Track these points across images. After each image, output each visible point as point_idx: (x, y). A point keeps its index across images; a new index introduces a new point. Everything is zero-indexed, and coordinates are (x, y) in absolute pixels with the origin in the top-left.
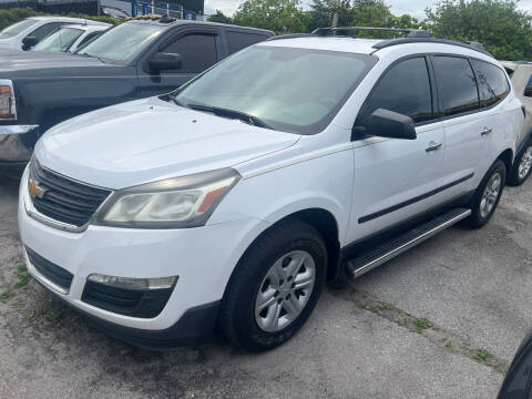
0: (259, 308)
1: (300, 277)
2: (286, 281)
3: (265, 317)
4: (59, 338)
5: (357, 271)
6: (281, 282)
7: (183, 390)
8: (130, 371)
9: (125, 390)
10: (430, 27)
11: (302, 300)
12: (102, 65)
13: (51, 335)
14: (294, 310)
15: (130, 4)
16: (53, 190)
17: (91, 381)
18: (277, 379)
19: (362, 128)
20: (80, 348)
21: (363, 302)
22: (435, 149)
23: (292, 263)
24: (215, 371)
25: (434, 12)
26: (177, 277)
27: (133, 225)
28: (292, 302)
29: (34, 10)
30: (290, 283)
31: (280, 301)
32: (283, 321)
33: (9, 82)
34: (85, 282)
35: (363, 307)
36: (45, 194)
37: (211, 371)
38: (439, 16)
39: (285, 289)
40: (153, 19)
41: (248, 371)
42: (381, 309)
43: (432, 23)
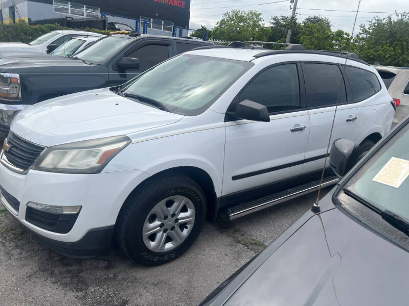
0: (146, 234)
1: (182, 215)
2: (170, 217)
3: (153, 240)
4: (17, 247)
5: (233, 215)
6: (166, 217)
7: (87, 286)
8: (56, 271)
9: (48, 283)
10: (363, 39)
11: (185, 232)
12: (85, 65)
13: (12, 244)
14: (177, 238)
15: (135, 21)
16: (16, 147)
17: (29, 274)
18: (156, 285)
19: (233, 113)
20: (29, 254)
21: (240, 238)
22: (301, 129)
23: (175, 205)
24: (114, 276)
25: (367, 27)
26: (81, 207)
27: (55, 170)
28: (177, 233)
29: (61, 25)
30: (174, 218)
31: (165, 231)
32: (169, 246)
33: (17, 76)
34: (26, 207)
35: (239, 242)
36: (10, 149)
37: (111, 276)
38: (371, 31)
39: (169, 222)
40: (126, 34)
41: (138, 277)
42: (252, 244)
43: (365, 36)
